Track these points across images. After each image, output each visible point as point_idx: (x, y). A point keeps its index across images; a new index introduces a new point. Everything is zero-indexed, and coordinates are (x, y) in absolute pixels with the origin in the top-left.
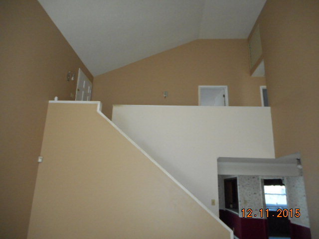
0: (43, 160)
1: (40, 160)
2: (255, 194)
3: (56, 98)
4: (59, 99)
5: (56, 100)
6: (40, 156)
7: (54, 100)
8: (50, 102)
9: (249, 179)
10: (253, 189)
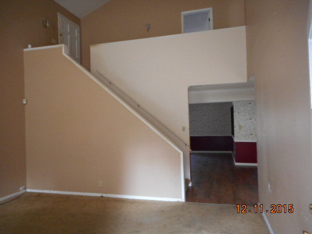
0: (27, 101)
1: (25, 102)
2: (250, 119)
3: (30, 46)
4: (33, 47)
5: (30, 48)
6: (24, 98)
7: (27, 48)
8: (25, 50)
9: (245, 105)
10: (249, 114)
